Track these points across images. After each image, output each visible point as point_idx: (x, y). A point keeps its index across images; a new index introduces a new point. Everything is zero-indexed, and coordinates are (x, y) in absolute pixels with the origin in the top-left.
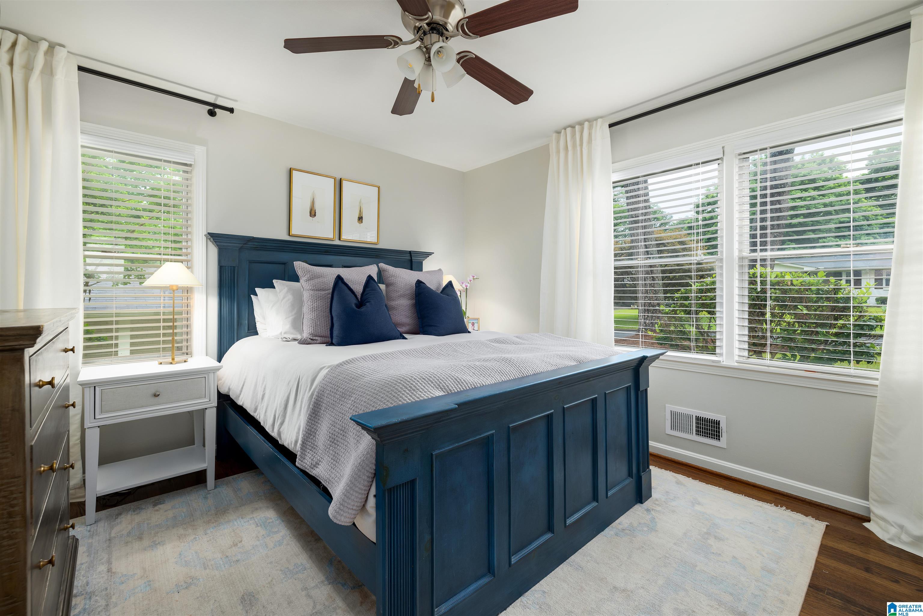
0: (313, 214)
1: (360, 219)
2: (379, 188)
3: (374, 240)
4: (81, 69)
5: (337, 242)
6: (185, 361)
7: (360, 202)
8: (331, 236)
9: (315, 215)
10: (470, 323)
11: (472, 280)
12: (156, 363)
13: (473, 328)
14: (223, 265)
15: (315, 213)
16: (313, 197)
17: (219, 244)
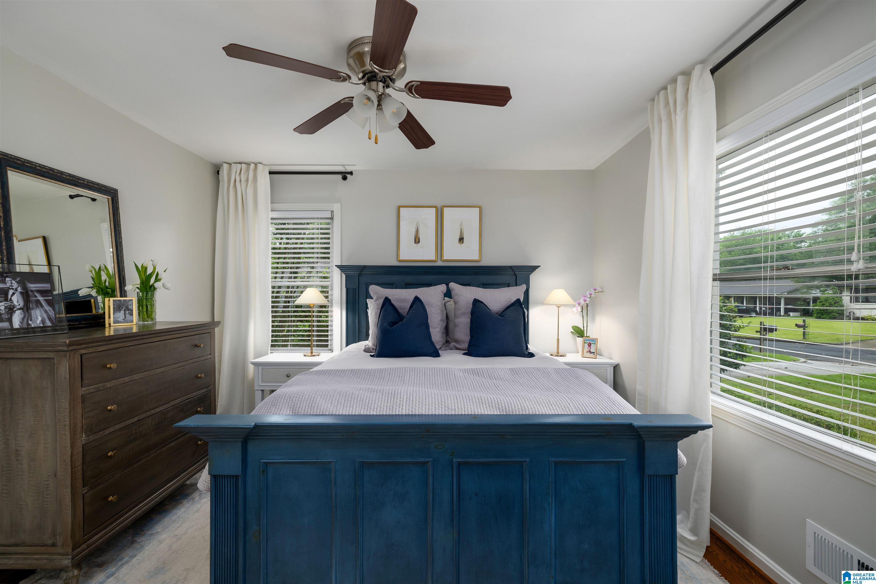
0: (417, 241)
1: (461, 240)
2: (480, 207)
3: (477, 258)
4: (271, 173)
5: (440, 263)
6: (318, 355)
7: (461, 225)
8: (433, 258)
9: (419, 242)
10: (586, 343)
11: (593, 293)
12: (302, 354)
13: (589, 349)
14: (348, 287)
15: (419, 240)
16: (417, 226)
17: (344, 272)
